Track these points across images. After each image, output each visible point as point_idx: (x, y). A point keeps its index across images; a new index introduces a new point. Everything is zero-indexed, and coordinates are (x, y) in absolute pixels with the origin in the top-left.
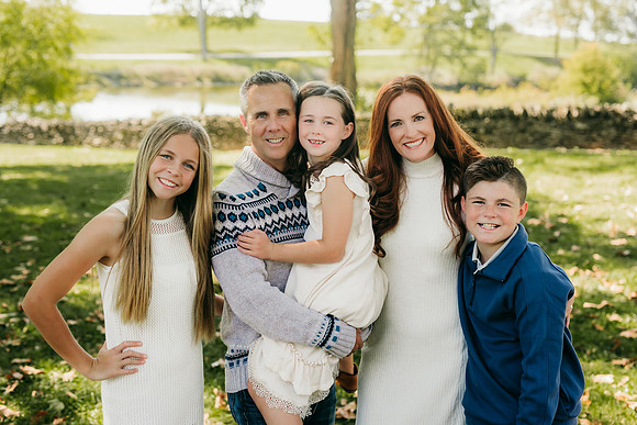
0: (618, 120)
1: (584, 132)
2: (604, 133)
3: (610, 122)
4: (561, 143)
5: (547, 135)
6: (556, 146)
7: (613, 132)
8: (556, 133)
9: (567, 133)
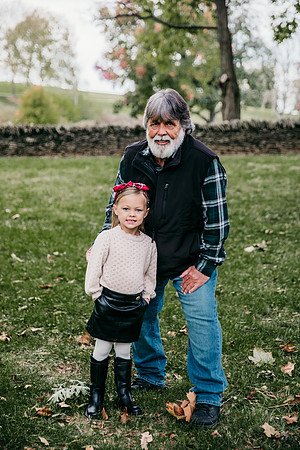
0: (56, 136)
1: (33, 144)
2: (46, 145)
3: (50, 137)
4: (17, 152)
5: (7, 146)
6: (12, 155)
7: (53, 144)
8: (13, 145)
9: (21, 145)
